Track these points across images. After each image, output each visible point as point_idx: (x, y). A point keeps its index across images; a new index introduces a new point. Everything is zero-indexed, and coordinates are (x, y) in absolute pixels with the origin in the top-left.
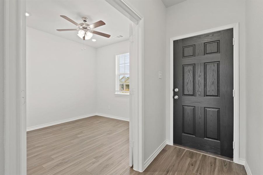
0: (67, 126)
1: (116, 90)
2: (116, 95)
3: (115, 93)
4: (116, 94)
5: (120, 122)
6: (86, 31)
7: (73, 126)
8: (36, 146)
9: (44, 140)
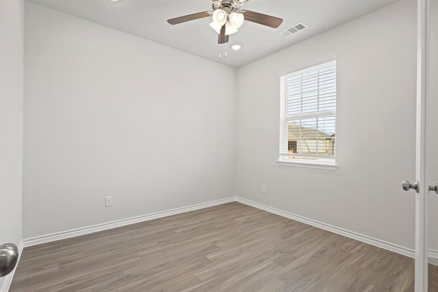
0: (185, 225)
1: (280, 153)
2: (279, 162)
3: (279, 158)
4: (280, 160)
5: (293, 225)
6: (230, 13)
7: (195, 224)
8: (126, 273)
9: (142, 256)
